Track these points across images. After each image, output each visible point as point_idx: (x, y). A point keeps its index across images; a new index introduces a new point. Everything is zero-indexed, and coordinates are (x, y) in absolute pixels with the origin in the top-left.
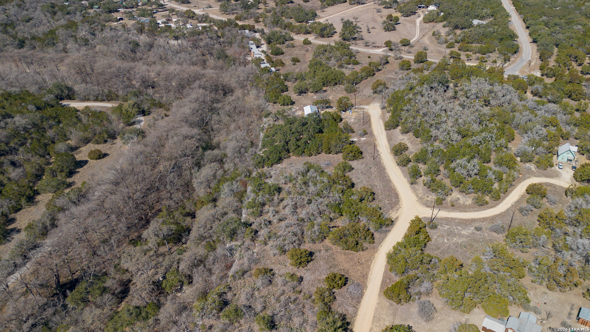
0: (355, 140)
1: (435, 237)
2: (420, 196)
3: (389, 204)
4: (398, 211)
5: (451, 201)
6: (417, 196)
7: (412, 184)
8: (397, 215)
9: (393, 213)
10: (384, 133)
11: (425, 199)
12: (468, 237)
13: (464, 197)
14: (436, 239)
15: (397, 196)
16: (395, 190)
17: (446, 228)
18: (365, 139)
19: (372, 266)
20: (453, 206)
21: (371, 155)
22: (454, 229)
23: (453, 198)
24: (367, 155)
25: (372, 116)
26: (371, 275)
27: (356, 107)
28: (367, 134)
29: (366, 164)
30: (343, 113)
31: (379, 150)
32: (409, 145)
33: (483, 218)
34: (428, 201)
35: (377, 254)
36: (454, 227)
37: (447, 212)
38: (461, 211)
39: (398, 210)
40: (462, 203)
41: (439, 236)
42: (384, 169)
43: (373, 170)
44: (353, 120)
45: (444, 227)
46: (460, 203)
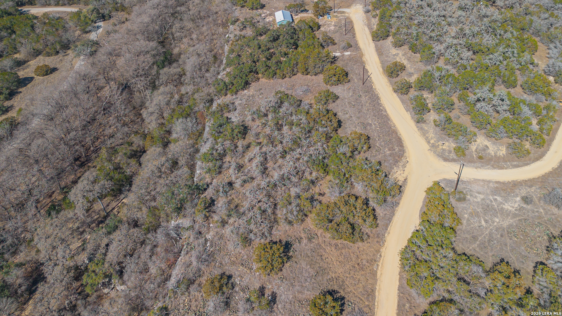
0: (338, 54)
1: (466, 216)
2: (432, 141)
3: (390, 155)
4: (405, 169)
5: (476, 151)
6: (429, 142)
7: (418, 122)
8: (405, 175)
9: (399, 172)
10: (372, 45)
11: (441, 147)
12: (515, 216)
13: (494, 143)
14: (468, 220)
15: (400, 142)
16: (397, 133)
17: (479, 200)
18: (349, 53)
19: (379, 273)
20: (480, 158)
21: (359, 77)
22: (491, 201)
23: (478, 145)
24: (354, 77)
25: (354, 22)
26: (379, 291)
27: (336, 10)
28: (351, 47)
29: (354, 91)
30: (321, 18)
31: (369, 70)
32: (405, 62)
33: (530, 180)
34: (444, 150)
35: (384, 249)
36: (491, 197)
37: (475, 170)
38: (494, 167)
39: (404, 166)
40: (493, 153)
41: (471, 214)
42: (378, 98)
43: (364, 99)
44: (332, 28)
45: (476, 197)
46: (489, 154)
